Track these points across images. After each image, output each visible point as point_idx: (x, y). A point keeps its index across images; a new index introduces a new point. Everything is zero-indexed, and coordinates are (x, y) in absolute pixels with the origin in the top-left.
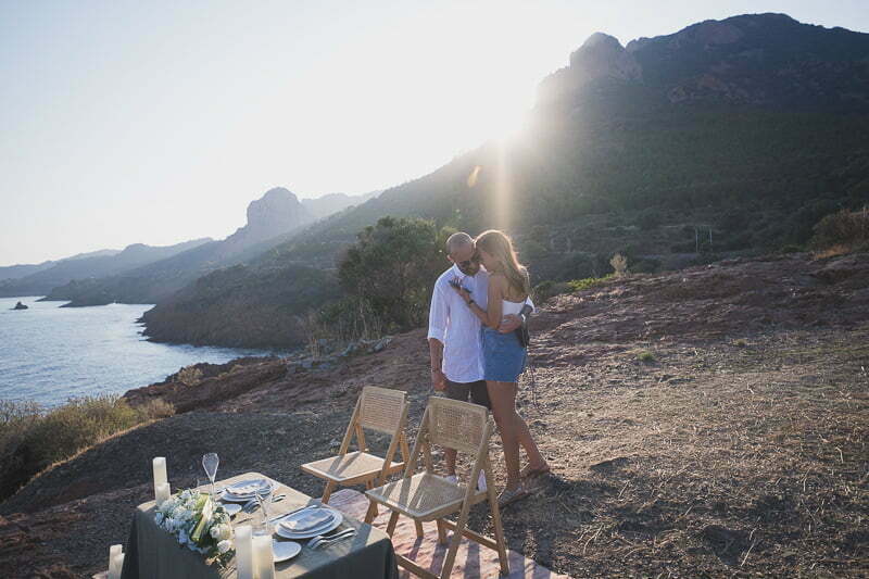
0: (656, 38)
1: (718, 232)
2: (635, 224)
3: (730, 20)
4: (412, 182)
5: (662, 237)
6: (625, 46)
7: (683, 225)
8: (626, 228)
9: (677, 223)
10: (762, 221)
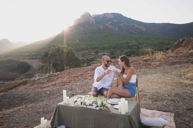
0: (98, 15)
1: (109, 55)
2: (94, 52)
3: (111, 14)
4: (43, 40)
5: (99, 56)
6: (92, 16)
7: (103, 53)
8: (92, 53)
9: (102, 53)
10: (117, 53)
